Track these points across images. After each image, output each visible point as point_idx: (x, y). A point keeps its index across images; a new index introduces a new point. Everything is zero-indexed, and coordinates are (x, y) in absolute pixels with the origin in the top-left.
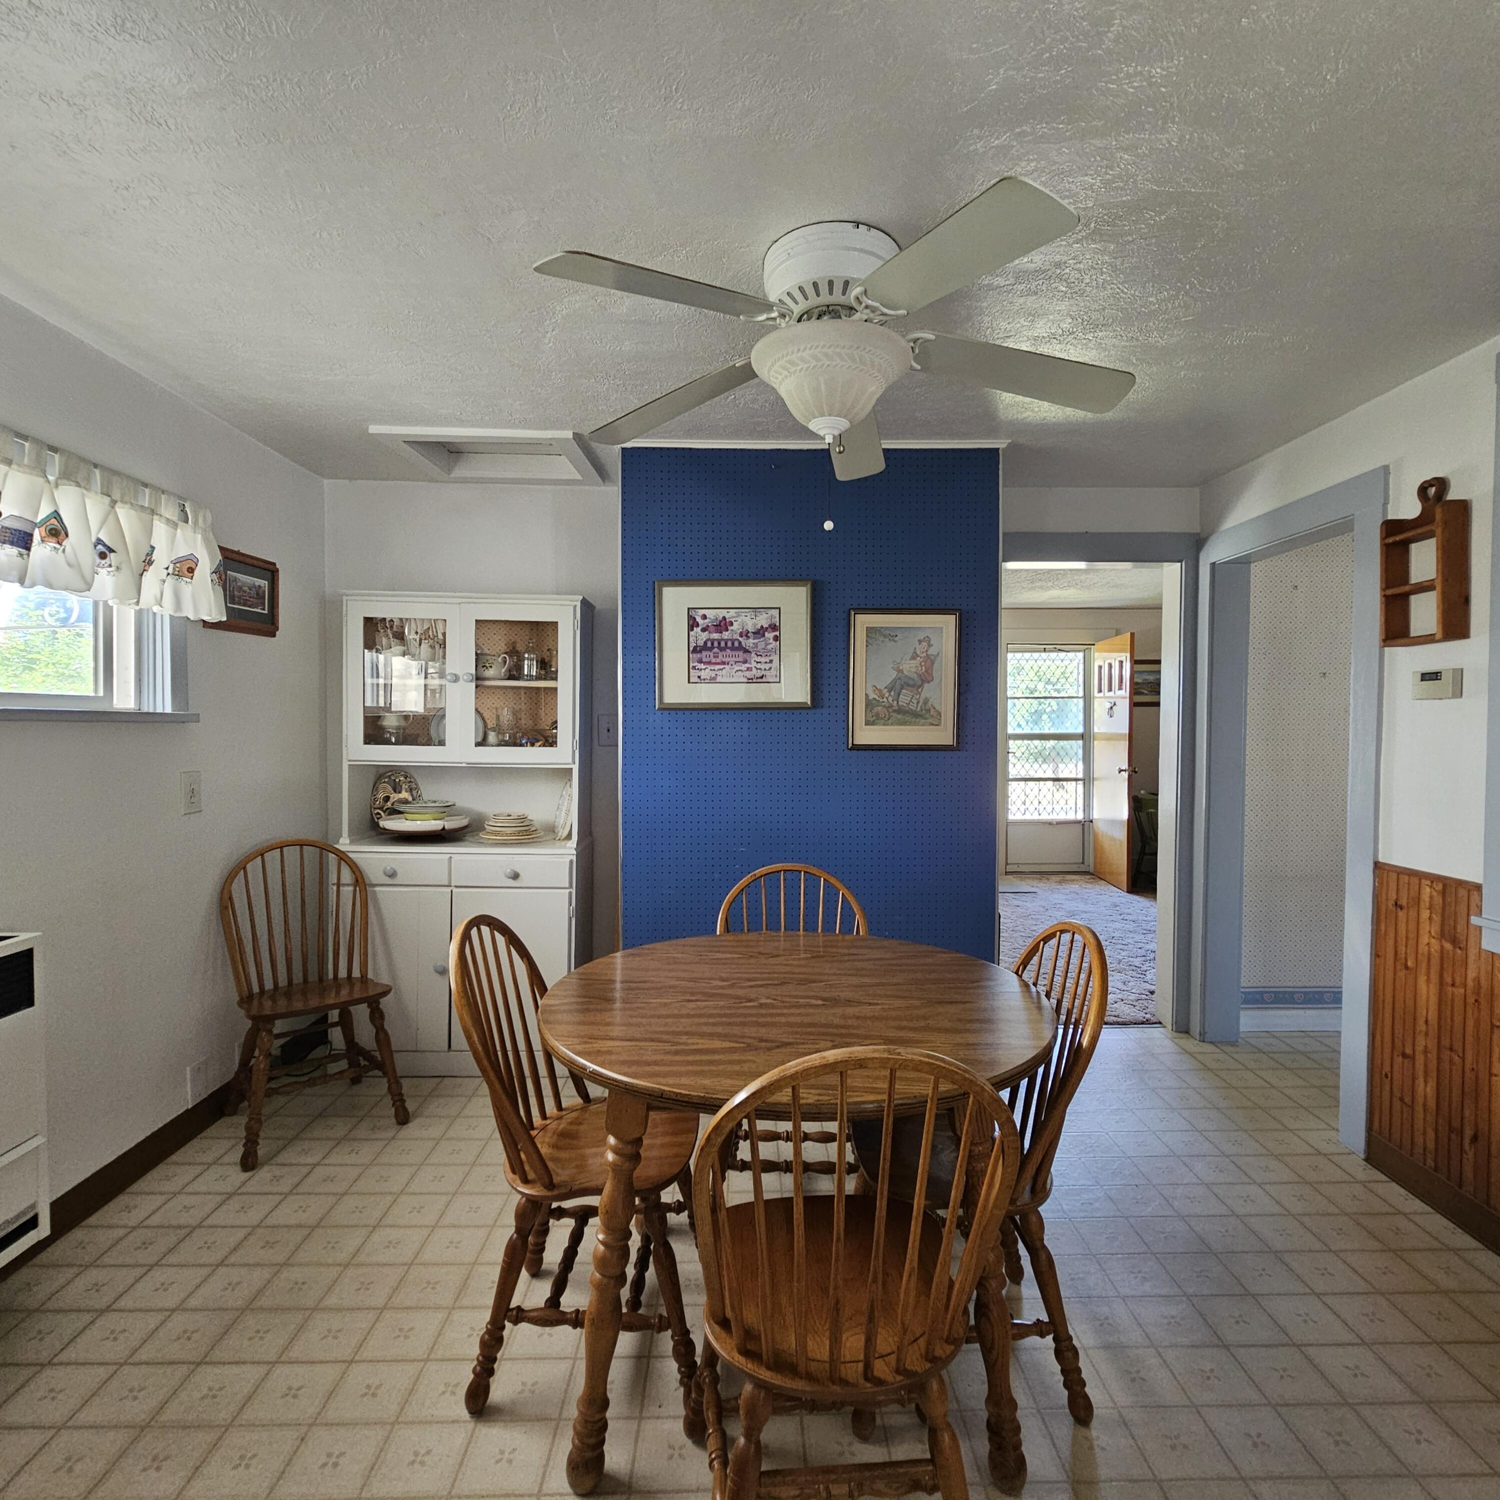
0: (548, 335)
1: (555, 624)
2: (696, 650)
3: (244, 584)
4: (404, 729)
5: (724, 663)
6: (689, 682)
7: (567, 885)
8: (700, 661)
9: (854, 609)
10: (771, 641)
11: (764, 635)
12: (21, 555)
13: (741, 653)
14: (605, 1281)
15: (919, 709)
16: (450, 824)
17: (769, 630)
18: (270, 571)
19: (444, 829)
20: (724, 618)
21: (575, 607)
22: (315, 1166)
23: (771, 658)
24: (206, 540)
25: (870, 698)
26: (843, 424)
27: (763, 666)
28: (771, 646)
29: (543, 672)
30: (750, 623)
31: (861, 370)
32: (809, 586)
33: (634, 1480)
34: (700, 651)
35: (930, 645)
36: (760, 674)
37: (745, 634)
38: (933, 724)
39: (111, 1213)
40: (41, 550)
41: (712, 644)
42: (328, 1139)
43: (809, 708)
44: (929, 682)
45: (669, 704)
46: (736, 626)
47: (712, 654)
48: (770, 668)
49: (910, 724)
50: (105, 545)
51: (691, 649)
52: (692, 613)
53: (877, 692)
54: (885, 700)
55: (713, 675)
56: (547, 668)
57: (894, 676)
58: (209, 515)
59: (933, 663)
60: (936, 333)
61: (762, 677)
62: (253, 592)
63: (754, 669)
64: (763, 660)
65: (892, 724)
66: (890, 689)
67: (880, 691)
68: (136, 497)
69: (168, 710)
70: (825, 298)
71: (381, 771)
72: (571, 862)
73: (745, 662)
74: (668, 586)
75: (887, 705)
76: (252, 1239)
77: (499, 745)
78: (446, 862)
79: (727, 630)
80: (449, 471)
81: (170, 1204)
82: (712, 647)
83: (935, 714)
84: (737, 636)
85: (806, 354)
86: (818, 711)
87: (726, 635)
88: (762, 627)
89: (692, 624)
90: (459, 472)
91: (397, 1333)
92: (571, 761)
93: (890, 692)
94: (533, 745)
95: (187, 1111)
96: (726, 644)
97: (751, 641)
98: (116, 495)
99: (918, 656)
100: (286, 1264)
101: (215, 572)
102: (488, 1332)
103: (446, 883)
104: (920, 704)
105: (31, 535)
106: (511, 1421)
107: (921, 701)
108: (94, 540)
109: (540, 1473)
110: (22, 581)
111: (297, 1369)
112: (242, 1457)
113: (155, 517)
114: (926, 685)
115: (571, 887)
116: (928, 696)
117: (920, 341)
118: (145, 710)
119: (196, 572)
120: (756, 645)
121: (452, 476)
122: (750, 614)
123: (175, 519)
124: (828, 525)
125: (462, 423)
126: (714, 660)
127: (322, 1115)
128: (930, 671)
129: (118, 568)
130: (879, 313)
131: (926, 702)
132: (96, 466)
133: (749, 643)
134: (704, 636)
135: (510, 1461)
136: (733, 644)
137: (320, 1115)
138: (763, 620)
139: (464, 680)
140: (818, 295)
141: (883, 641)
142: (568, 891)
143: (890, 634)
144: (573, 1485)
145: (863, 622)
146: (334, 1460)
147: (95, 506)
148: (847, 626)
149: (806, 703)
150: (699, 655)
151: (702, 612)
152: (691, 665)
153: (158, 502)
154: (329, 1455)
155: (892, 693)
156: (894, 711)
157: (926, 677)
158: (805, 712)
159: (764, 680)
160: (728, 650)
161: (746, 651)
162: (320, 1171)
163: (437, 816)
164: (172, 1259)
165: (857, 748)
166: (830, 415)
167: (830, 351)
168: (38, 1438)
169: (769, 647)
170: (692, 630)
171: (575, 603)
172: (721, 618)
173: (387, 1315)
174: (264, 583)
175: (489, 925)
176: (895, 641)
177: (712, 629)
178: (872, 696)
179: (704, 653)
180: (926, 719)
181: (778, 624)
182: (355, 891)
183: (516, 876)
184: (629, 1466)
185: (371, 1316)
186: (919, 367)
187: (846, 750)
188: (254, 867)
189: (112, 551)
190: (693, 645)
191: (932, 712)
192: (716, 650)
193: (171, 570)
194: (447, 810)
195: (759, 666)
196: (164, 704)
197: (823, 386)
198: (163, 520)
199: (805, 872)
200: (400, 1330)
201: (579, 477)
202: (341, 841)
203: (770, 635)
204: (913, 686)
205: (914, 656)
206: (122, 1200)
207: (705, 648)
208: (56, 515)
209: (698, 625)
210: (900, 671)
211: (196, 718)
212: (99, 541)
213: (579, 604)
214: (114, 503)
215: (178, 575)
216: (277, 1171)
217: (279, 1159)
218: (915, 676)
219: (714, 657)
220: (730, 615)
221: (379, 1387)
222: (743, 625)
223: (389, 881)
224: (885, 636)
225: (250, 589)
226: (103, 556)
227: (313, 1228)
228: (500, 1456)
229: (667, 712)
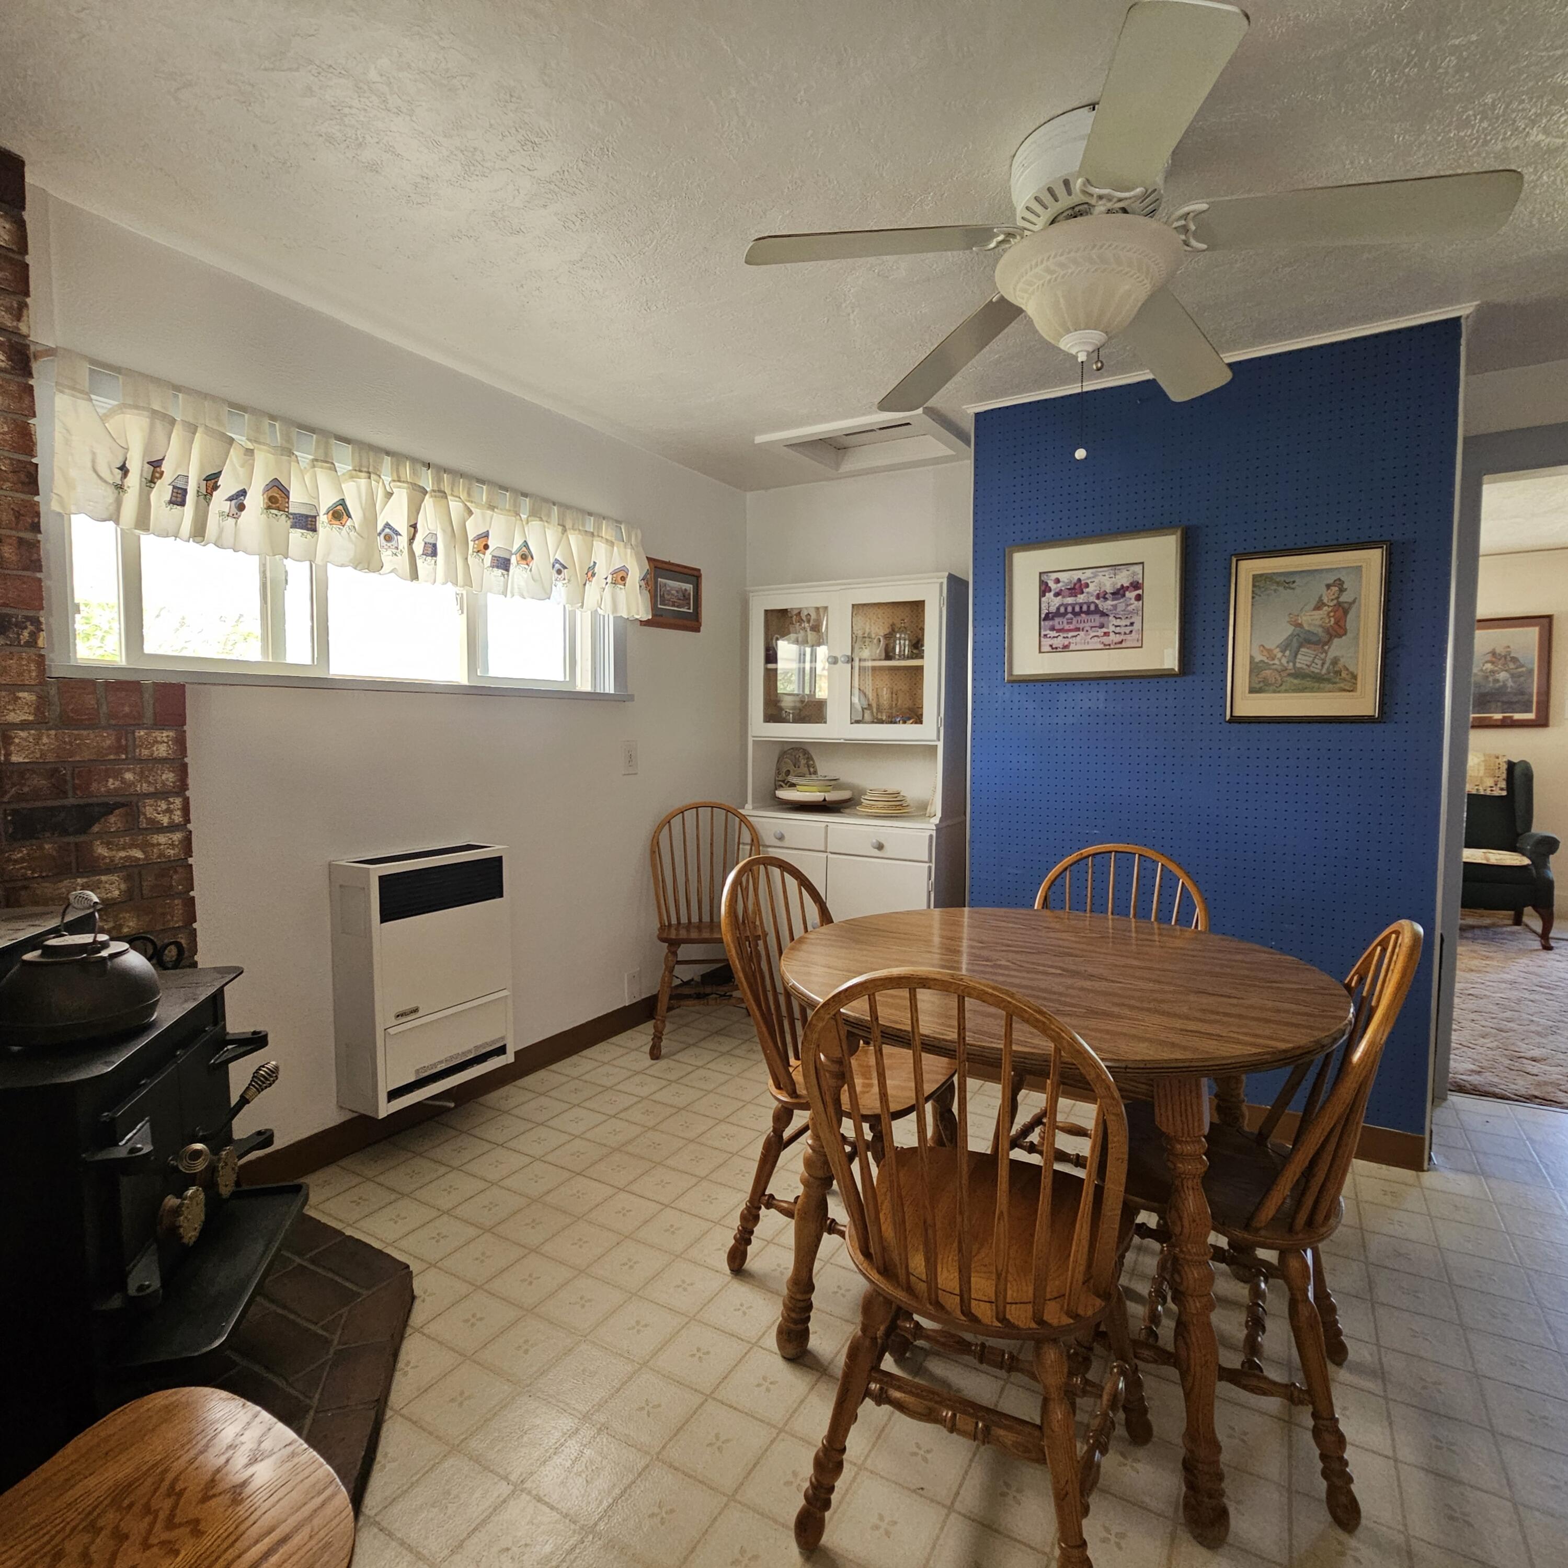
0: (852, 317)
1: (924, 601)
2: (1047, 617)
3: (672, 588)
4: (800, 710)
5: (1078, 629)
6: (1040, 652)
7: (926, 859)
8: (1053, 629)
9: (1235, 555)
10: (1133, 601)
11: (1124, 596)
12: (503, 575)
13: (1097, 617)
14: (811, 1180)
15: (1324, 671)
16: (834, 796)
17: (1131, 588)
18: (694, 576)
19: (825, 800)
20: (1079, 580)
21: (941, 584)
22: (698, 1068)
23: (1132, 620)
24: (637, 555)
25: (1257, 660)
26: (1096, 337)
27: (1122, 630)
28: (1133, 607)
29: (915, 651)
30: (1108, 583)
31: (1105, 270)
32: (1179, 533)
33: (831, 1366)
34: (1053, 619)
35: (1342, 590)
36: (1118, 638)
37: (1103, 596)
38: (1345, 690)
39: (566, 1067)
40: (517, 570)
41: (1066, 609)
42: (716, 1051)
43: (1175, 675)
44: (1340, 636)
45: (1017, 676)
46: (1092, 588)
47: (1065, 621)
48: (1131, 632)
49: (1312, 690)
50: (561, 564)
51: (1043, 616)
52: (1044, 578)
53: (1265, 653)
54: (1276, 662)
55: (1066, 643)
56: (917, 646)
57: (1290, 632)
58: (639, 532)
59: (1346, 612)
60: (1208, 200)
61: (1121, 642)
62: (680, 594)
63: (1112, 634)
64: (1123, 623)
65: (1286, 691)
66: (1284, 647)
67: (1269, 651)
68: (583, 525)
69: (612, 692)
70: (1065, 202)
71: (786, 748)
72: (931, 836)
73: (1102, 626)
74: (1018, 551)
75: (1279, 668)
76: (640, 1105)
77: (873, 722)
78: (823, 831)
79: (1082, 593)
80: (838, 465)
81: (599, 1070)
82: (1066, 613)
83: (1348, 677)
84: (1093, 599)
85: (1038, 270)
86: (1189, 678)
87: (1081, 598)
88: (1122, 586)
89: (1044, 589)
90: (848, 466)
91: (706, 1198)
92: (935, 738)
93: (1283, 651)
94: (905, 722)
95: (625, 1007)
96: (1081, 608)
97: (1110, 603)
98: (569, 525)
99: (1326, 605)
100: (653, 1128)
101: (643, 579)
102: (748, 1208)
103: (823, 849)
104: (1326, 666)
105: (509, 560)
106: (758, 1287)
107: (1328, 662)
108: (552, 561)
109: (763, 1330)
110: (505, 593)
111: (632, 1198)
112: (580, 1240)
113: (596, 538)
114: (1336, 641)
115: (930, 861)
116: (1337, 654)
117: (1192, 215)
118: (598, 691)
119: (628, 580)
120: (1115, 607)
121: (841, 471)
122: (1108, 572)
123: (613, 539)
124: (1080, 454)
125: (825, 419)
126: (1067, 627)
127: (718, 1033)
128: (1342, 623)
129: (569, 580)
130: (1115, 200)
131: (1335, 662)
132: (554, 504)
133: (1106, 605)
134: (1057, 601)
135: (745, 1313)
136: (1089, 607)
137: (716, 1033)
138: (1123, 579)
139: (843, 662)
140: (1057, 200)
141: (1275, 591)
142: (927, 865)
143: (1286, 581)
144: (781, 1347)
145: (1248, 569)
146: (631, 1264)
147: (552, 533)
148: (1226, 578)
149: (1173, 669)
150: (1051, 623)
151: (1054, 576)
152: (1043, 633)
153: (599, 528)
154: (630, 1260)
155: (1287, 653)
156: (1289, 675)
157: (1338, 629)
158: (1172, 680)
159: (1124, 645)
160: (1083, 615)
161: (1104, 614)
162: (701, 1072)
163: (821, 789)
164: (587, 1104)
165: (1236, 720)
166: (1076, 330)
167: (1062, 259)
168: (482, 1185)
169: (1130, 608)
170: (1044, 596)
171: (941, 580)
172: (1075, 580)
173: (705, 1183)
174: (689, 587)
175: (780, 867)
176: (1293, 589)
177: (1067, 592)
178: (1259, 658)
179: (1057, 620)
180: (1335, 683)
181: (1141, 581)
182: (751, 849)
183: (880, 847)
184: (832, 1356)
185: (694, 1180)
186: (1204, 246)
187: (1223, 723)
188: (676, 822)
189: (565, 568)
190: (1044, 612)
191: (1344, 674)
192: (1070, 616)
193: (609, 580)
194: (834, 783)
195: (1118, 630)
196: (610, 688)
197: (1062, 300)
198: (604, 541)
199: (1140, 855)
200: (709, 1197)
201: (951, 452)
202: (746, 806)
203: (1131, 595)
204: (1315, 643)
205: (1319, 606)
206: (575, 1059)
207: (1057, 614)
208: (526, 544)
209: (1050, 590)
210: (1300, 625)
211: (631, 698)
212: (557, 561)
213: (945, 581)
214: (565, 530)
215: (614, 583)
216: (672, 1064)
217: (676, 1057)
218: (1320, 630)
219: (1068, 623)
220: (1084, 576)
221: (679, 1229)
222: (1100, 585)
223: (778, 843)
224: (1278, 583)
225: (677, 592)
226: (559, 572)
227: (680, 1109)
228: (739, 1307)
229: (1017, 685)
